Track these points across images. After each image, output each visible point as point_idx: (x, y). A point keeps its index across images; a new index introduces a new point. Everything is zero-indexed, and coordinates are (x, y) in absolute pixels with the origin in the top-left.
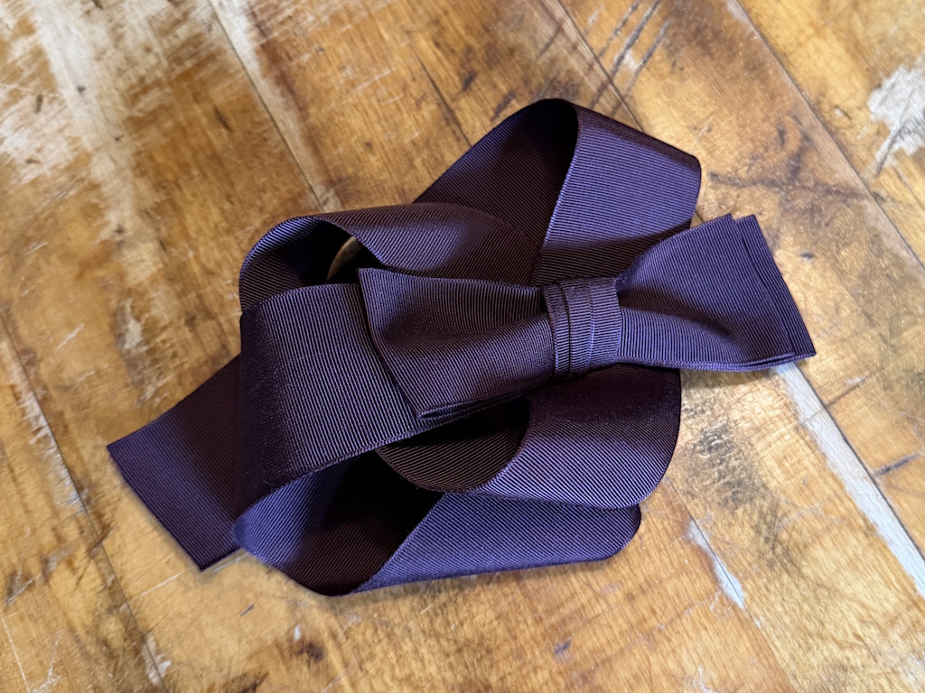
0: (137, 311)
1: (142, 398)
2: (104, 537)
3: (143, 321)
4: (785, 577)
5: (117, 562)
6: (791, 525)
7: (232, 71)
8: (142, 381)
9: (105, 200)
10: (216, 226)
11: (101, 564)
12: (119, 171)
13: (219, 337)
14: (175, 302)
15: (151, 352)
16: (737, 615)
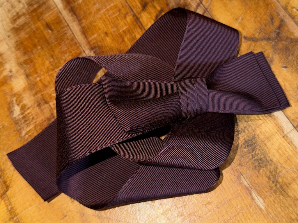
0: (18, 102)
1: (21, 136)
2: (7, 190)
3: (20, 106)
4: (281, 197)
5: (13, 200)
6: (283, 176)
7: (52, 8)
8: (20, 129)
9: (5, 60)
10: (48, 68)
11: (6, 202)
12: (10, 49)
13: (50, 110)
14: (33, 98)
15: (24, 117)
16: (262, 213)
